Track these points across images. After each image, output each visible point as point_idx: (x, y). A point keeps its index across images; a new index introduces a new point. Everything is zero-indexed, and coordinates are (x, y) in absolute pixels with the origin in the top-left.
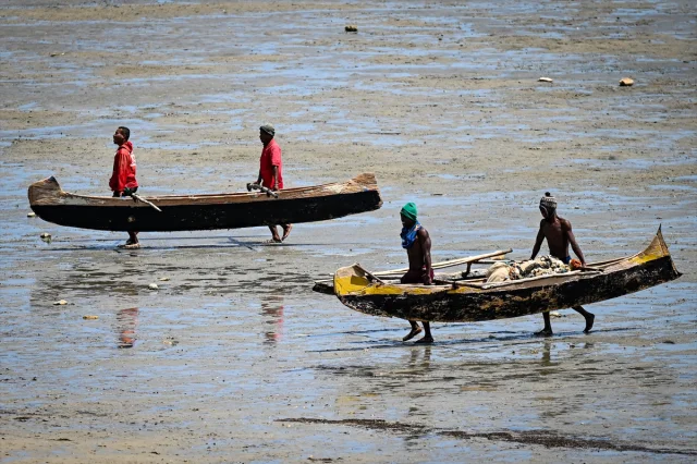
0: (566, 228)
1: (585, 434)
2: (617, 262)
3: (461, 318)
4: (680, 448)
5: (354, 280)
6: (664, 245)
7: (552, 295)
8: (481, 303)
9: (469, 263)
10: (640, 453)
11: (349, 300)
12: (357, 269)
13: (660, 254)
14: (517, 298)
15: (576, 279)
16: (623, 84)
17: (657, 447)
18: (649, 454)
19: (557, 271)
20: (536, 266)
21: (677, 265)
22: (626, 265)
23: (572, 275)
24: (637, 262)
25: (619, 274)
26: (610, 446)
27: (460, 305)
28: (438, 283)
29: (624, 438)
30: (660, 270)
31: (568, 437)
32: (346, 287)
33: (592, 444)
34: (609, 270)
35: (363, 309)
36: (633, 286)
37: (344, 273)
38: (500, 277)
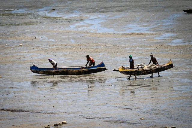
0: (155, 59)
1: (18, 109)
2: (164, 65)
3: (139, 75)
4: (36, 112)
5: (122, 69)
6: (171, 62)
7: (154, 71)
8: (143, 72)
9: (138, 66)
10: (28, 112)
11: (121, 72)
12: (123, 67)
13: (171, 63)
14: (149, 71)
15: (158, 68)
16: (20, 45)
17: (31, 111)
18: (30, 113)
19: (155, 66)
20: (151, 66)
21: (174, 65)
22: (166, 65)
23: (157, 67)
24: (167, 65)
25: (165, 67)
26: (23, 111)
27: (139, 72)
28: (135, 69)
29: (25, 110)
30: (171, 66)
31: (15, 110)
32: (121, 70)
33: (19, 111)
34: (163, 66)
35: (124, 74)
36: (167, 69)
37: (121, 67)
38: (145, 68)
